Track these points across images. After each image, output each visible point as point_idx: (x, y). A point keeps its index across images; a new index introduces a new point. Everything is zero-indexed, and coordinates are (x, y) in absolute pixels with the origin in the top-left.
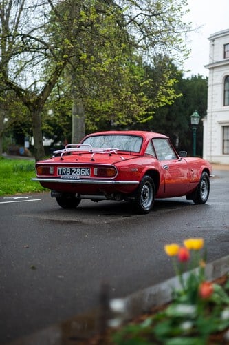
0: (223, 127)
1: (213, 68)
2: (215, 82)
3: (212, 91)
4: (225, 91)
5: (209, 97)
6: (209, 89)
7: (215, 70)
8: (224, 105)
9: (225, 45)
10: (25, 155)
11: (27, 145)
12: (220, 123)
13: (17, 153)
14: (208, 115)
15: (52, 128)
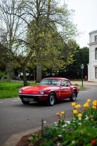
0: (96, 67)
1: (91, 45)
2: (92, 50)
3: (91, 54)
4: (96, 54)
5: (90, 56)
6: (90, 53)
7: (92, 46)
8: (96, 59)
9: (95, 36)
10: (19, 80)
11: (19, 75)
12: (94, 66)
13: (16, 79)
14: (90, 63)
15: (29, 69)
